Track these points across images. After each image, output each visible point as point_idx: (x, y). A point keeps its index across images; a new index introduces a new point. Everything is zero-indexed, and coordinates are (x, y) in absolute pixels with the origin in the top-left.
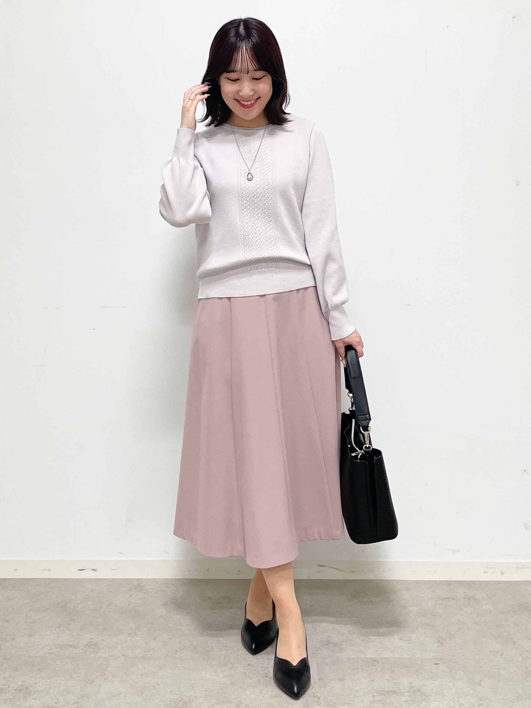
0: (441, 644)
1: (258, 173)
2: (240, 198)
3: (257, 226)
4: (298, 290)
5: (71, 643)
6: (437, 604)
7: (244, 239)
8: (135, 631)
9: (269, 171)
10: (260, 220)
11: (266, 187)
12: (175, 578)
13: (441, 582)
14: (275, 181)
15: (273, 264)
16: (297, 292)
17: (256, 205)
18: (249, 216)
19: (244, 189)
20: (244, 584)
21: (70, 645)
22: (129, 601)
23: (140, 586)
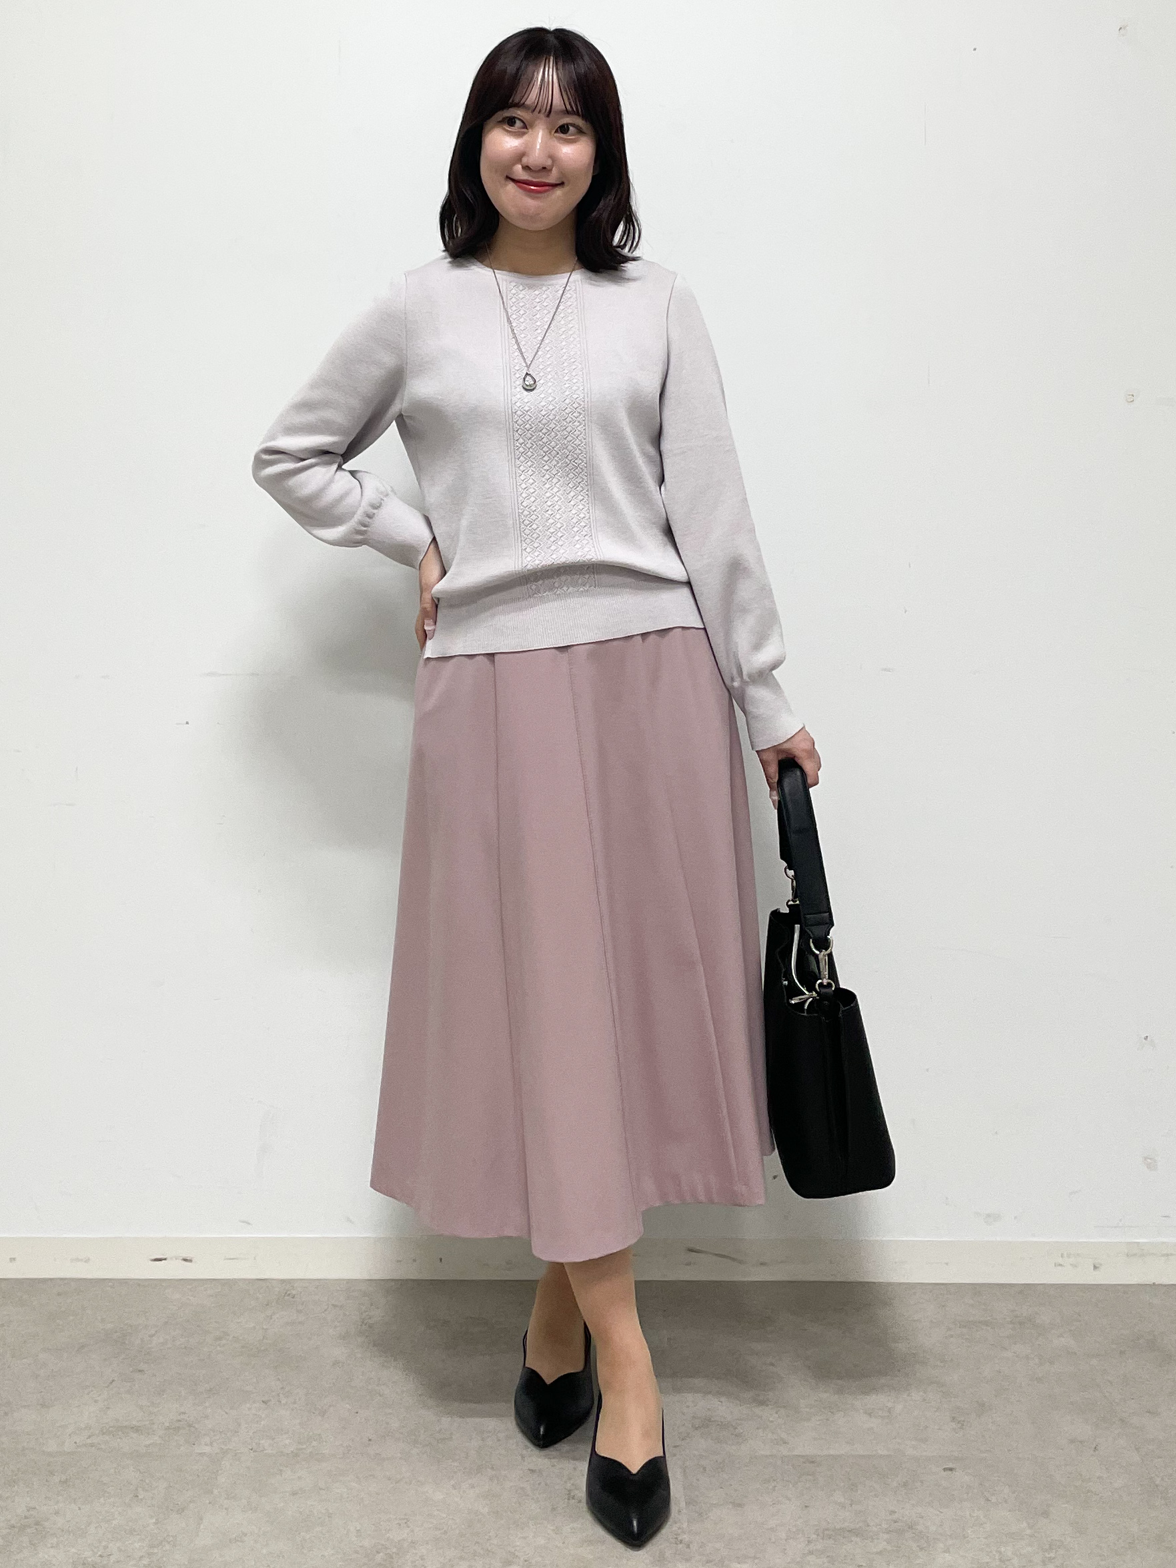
1: (549, 377)
2: (511, 433)
3: (548, 495)
4: (644, 635)
5: (134, 1423)
7: (520, 524)
9: (574, 374)
10: (555, 481)
11: (568, 409)
12: (367, 1277)
13: (960, 1287)
14: (589, 395)
15: (587, 576)
16: (643, 640)
17: (545, 449)
18: (530, 472)
19: (519, 413)
20: (521, 1290)
21: (133, 1428)
22: (266, 1330)
23: (289, 1295)
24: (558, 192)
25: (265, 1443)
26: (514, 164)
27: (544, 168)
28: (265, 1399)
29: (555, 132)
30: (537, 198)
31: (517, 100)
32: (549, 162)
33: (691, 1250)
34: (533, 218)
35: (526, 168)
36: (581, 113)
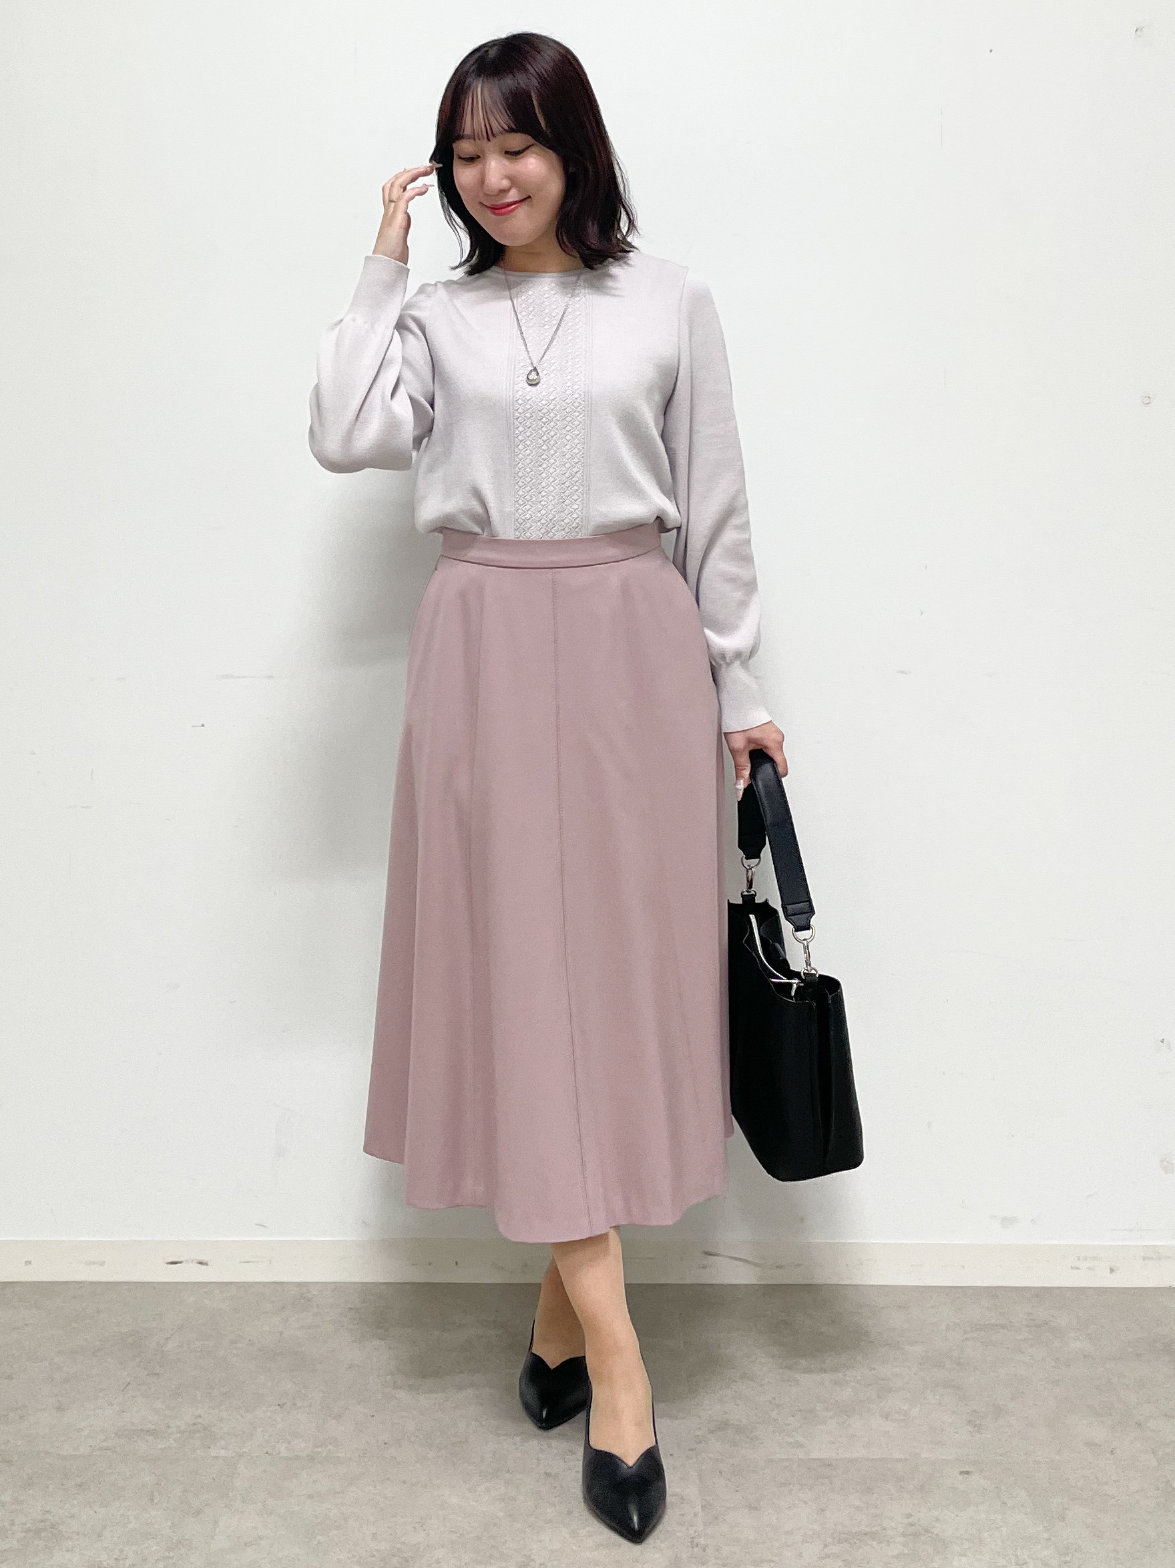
0: (977, 1428)
1: (553, 369)
2: (511, 421)
3: (544, 484)
6: (968, 1339)
7: (514, 513)
8: (295, 1399)
9: (577, 366)
10: (552, 470)
11: (569, 399)
13: (976, 1290)
14: (589, 387)
17: (545, 438)
18: (528, 461)
19: (520, 402)
21: (148, 1431)
22: (281, 1333)
23: (304, 1298)
25: (281, 1446)
28: (281, 1402)
33: (707, 1253)
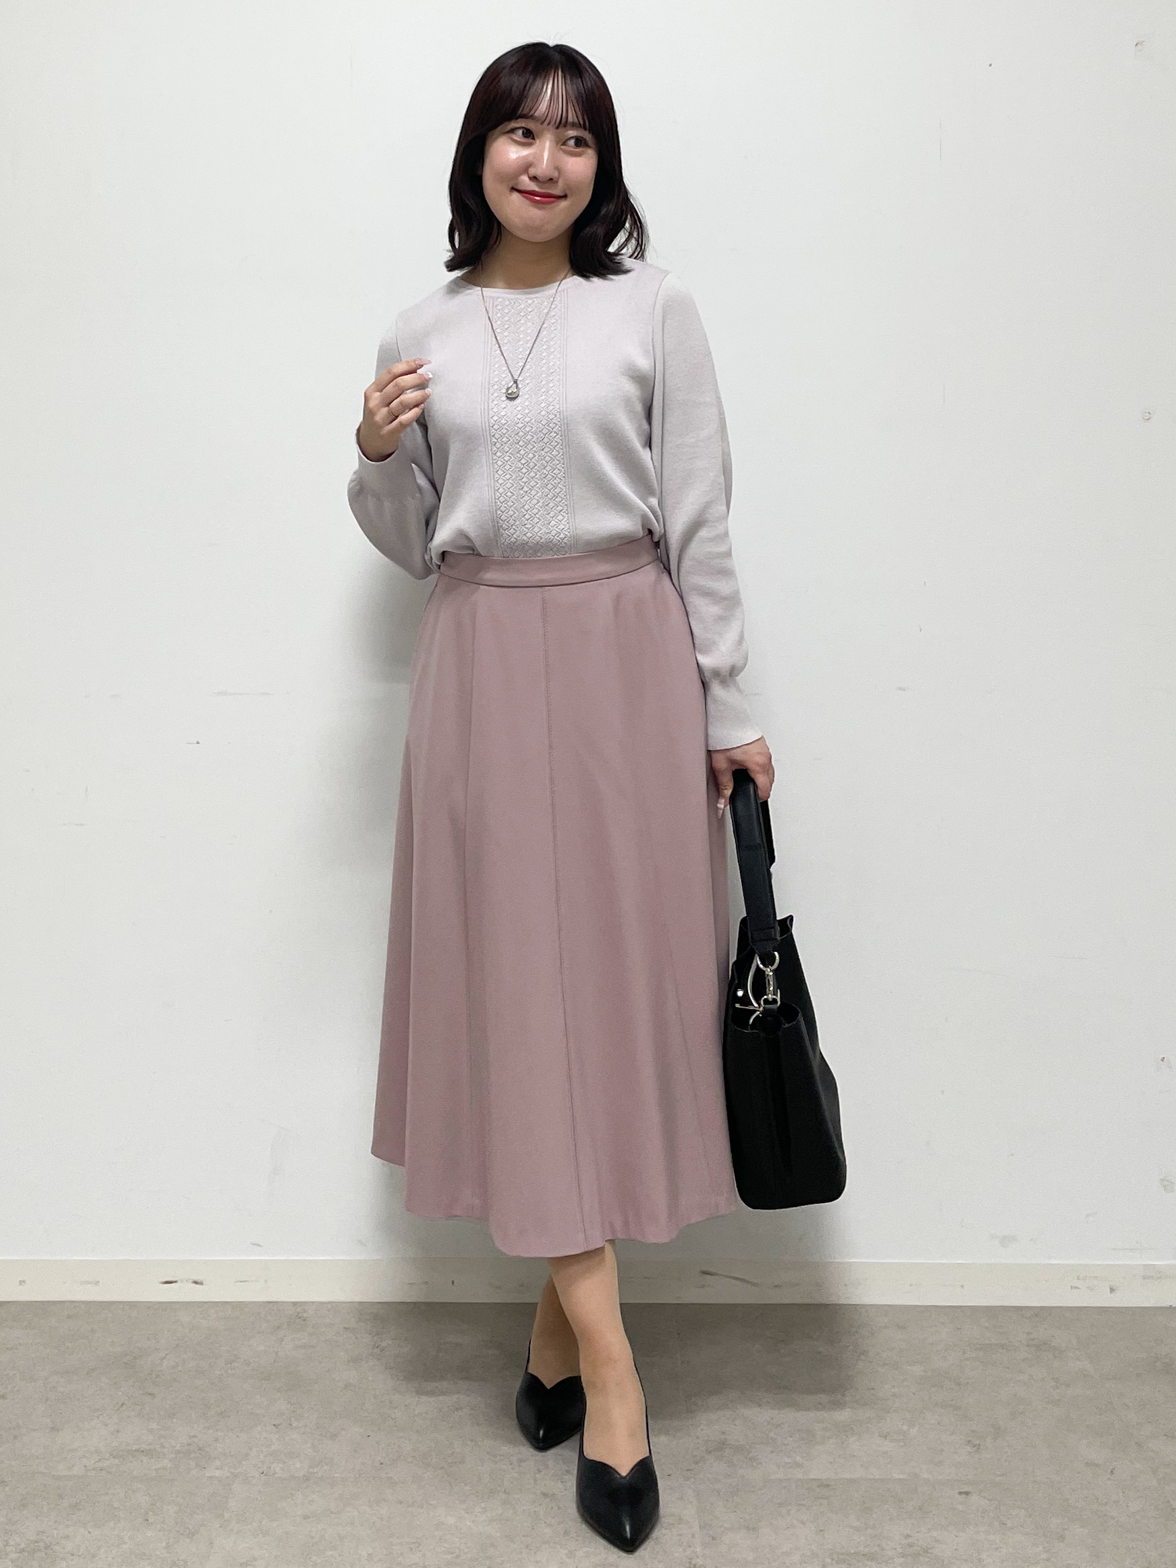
0: (976, 1448)
2: (489, 447)
3: (526, 507)
5: (144, 1446)
6: (967, 1359)
7: (499, 537)
8: (290, 1419)
9: (551, 385)
10: (534, 492)
11: (544, 420)
12: (379, 1300)
13: (974, 1310)
14: (565, 405)
17: (523, 461)
19: (496, 427)
21: (143, 1451)
22: (277, 1353)
23: (300, 1318)
24: (563, 204)
25: (277, 1467)
26: (521, 174)
27: (551, 179)
28: (277, 1422)
29: (562, 145)
30: (544, 208)
31: (525, 112)
32: (556, 174)
33: (704, 1273)
34: (538, 229)
35: (534, 178)
36: (588, 127)
